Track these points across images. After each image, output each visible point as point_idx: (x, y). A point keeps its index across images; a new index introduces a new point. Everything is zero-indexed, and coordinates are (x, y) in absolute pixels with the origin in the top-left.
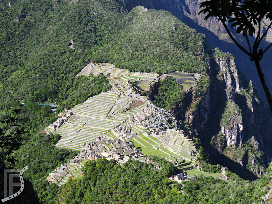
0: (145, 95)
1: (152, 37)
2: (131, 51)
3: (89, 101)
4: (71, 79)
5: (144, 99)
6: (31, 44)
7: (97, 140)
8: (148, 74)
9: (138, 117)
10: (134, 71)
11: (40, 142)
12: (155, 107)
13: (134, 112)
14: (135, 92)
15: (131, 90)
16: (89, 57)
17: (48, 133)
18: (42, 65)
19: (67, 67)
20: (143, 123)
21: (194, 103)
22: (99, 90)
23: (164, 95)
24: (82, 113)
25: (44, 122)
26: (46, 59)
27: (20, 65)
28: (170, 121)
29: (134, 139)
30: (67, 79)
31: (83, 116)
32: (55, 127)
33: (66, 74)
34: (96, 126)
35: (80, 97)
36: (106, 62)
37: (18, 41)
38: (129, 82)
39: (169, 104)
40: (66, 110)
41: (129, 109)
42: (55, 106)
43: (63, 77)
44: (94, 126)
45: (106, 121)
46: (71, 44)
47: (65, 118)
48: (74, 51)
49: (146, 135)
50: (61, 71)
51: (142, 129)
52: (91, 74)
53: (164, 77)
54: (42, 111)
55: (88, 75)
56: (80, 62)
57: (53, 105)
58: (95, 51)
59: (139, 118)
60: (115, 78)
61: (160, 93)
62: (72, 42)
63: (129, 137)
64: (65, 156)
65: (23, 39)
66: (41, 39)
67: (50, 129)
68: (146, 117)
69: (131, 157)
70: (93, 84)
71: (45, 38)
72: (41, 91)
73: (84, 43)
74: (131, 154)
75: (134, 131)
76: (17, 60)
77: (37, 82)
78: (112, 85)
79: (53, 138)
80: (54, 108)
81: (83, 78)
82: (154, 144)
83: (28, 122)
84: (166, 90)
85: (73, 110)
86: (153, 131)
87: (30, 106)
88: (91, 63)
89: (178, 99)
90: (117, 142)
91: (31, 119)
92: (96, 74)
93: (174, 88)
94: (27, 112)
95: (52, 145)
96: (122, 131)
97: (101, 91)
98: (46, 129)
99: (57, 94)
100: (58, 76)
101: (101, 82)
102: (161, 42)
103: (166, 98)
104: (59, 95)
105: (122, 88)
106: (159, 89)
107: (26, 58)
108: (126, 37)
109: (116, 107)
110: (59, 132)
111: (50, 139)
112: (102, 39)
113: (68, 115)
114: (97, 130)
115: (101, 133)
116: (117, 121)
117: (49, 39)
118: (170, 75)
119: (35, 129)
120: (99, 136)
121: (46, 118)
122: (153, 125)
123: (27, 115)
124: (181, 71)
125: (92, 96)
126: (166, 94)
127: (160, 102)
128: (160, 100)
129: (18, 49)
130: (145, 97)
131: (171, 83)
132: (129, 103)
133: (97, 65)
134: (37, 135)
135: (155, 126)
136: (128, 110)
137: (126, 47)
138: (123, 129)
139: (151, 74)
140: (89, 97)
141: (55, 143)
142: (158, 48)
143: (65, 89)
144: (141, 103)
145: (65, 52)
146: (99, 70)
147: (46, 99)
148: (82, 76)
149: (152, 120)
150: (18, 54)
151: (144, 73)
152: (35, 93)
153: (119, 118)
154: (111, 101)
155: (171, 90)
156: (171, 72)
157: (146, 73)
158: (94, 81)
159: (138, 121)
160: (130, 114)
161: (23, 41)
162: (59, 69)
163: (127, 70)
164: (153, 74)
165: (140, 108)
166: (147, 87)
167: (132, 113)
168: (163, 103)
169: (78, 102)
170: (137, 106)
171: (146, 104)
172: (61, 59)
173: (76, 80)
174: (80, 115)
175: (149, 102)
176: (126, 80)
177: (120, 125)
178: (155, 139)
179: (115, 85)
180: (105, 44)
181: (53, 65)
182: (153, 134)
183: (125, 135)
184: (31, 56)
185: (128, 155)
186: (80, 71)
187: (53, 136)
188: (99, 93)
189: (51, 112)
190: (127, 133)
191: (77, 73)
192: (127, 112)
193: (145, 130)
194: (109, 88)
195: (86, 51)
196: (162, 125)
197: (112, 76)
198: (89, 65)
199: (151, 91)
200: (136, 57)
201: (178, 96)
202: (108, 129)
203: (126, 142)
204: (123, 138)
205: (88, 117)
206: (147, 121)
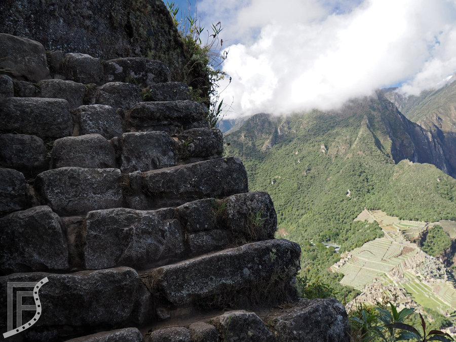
0: (415, 242)
1: (418, 188)
2: (400, 201)
3: (366, 245)
4: (349, 224)
5: (415, 246)
6: (316, 192)
7: (375, 281)
8: (417, 222)
9: (409, 263)
10: (404, 220)
11: (328, 279)
12: (425, 254)
13: (406, 258)
14: (405, 240)
15: (402, 238)
16: (364, 205)
17: (333, 272)
18: (326, 211)
19: (345, 213)
20: (414, 269)
22: (374, 237)
23: (432, 242)
24: (360, 256)
25: (329, 260)
26: (328, 206)
27: (308, 209)
28: (439, 269)
29: (407, 285)
30: (346, 223)
31: (362, 258)
32: (339, 266)
33: (345, 219)
34: (373, 268)
35: (358, 242)
36: (378, 210)
37: (306, 189)
38: (400, 230)
39: (438, 250)
40: (347, 252)
41: (401, 254)
42: (338, 246)
43: (343, 221)
44: (371, 268)
45: (381, 265)
46: (348, 193)
47: (347, 259)
48: (350, 199)
49: (417, 281)
50: (341, 216)
51: (414, 276)
52: (366, 220)
53: (431, 225)
54: (328, 251)
55: (363, 221)
56: (356, 209)
57: (335, 245)
58: (369, 199)
59: (410, 265)
60: (387, 225)
61: (428, 240)
62: (349, 191)
63: (402, 282)
64: (349, 293)
65: (309, 188)
66: (323, 188)
67: (335, 268)
68: (417, 265)
69: (406, 306)
70: (368, 231)
71: (327, 188)
72: (326, 232)
73: (358, 192)
74: (406, 303)
75: (406, 277)
76: (306, 205)
77: (322, 224)
78: (385, 232)
79: (338, 276)
80: (337, 248)
81: (360, 223)
82: (426, 291)
83: (317, 259)
84: (434, 237)
85: (352, 252)
86: (424, 278)
87: (318, 246)
88: (366, 210)
89: (446, 245)
91: (319, 257)
92: (371, 221)
93: (441, 235)
94: (316, 251)
95: (337, 282)
96: (396, 276)
97: (376, 238)
98: (331, 268)
99: (338, 236)
100: (339, 221)
101: (376, 229)
102: (427, 192)
103: (434, 244)
104: (340, 237)
105: (394, 235)
106: (427, 236)
107: (313, 204)
108: (395, 187)
109: (389, 252)
110: (341, 271)
111: (335, 276)
112: (373, 188)
113: (349, 257)
114: (374, 272)
115: (377, 275)
116: (390, 265)
117: (331, 189)
118: (437, 223)
119: (323, 266)
120: (376, 277)
121: (331, 257)
122: (423, 272)
123: (315, 253)
124: (447, 219)
125: (368, 241)
126: (434, 240)
127: (429, 248)
128: (429, 246)
129: (306, 196)
130: (415, 244)
131: (438, 231)
132: (401, 250)
133: (370, 212)
134: (325, 273)
135: (426, 273)
136: (399, 255)
137: (395, 197)
138: (397, 274)
139: (419, 222)
140: (366, 242)
141: (339, 280)
142: (424, 198)
143: (345, 232)
144: (412, 250)
145: (343, 200)
146: (372, 216)
147: (329, 240)
148: (358, 221)
149: (422, 267)
150: (306, 200)
151: (413, 221)
152: (321, 234)
153: (393, 262)
154: (385, 246)
155: (438, 237)
156: (438, 221)
157: (415, 222)
158: (369, 228)
159: (410, 267)
160: (402, 259)
161: (309, 190)
162: (339, 215)
163: (398, 218)
164: (421, 223)
165: (410, 254)
166: (416, 235)
167: (404, 258)
168: (432, 249)
169: (356, 246)
170: (408, 252)
171: (416, 251)
172: (341, 206)
173: (353, 224)
174: (359, 258)
175: (418, 249)
176: (397, 227)
177: (393, 269)
178: (426, 286)
179: (388, 233)
180: (377, 193)
181: (334, 211)
182: (424, 282)
183: (399, 280)
184: (316, 202)
185: (403, 304)
186: (356, 217)
187: (337, 274)
188: (374, 239)
189: (335, 252)
190: (400, 277)
191: (354, 219)
192: (399, 257)
193: (417, 277)
194: (382, 235)
195: (361, 199)
196: (432, 272)
197: (385, 222)
198: (363, 212)
199: (420, 239)
200: (404, 206)
201: (446, 243)
202: (383, 272)
203: (401, 290)
204: (397, 283)
205: (367, 260)
206: (418, 268)
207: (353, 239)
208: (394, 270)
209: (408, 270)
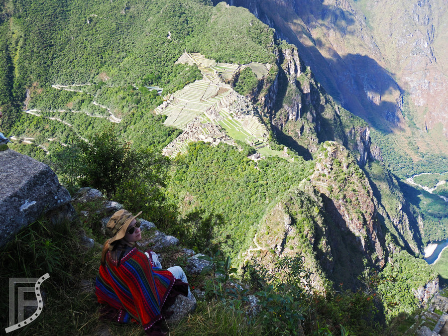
0: (229, 83)
1: (233, 31)
2: (217, 44)
3: (186, 87)
4: (170, 66)
5: (228, 87)
6: (136, 33)
7: (195, 120)
8: (231, 64)
9: (224, 102)
10: (220, 62)
11: (152, 121)
12: (236, 94)
13: (221, 97)
14: (221, 81)
15: (218, 79)
16: (184, 48)
17: (157, 114)
18: (147, 54)
19: (167, 56)
20: (228, 107)
21: (265, 88)
22: (194, 79)
23: (243, 82)
24: (182, 98)
25: (153, 103)
26: (150, 49)
27: (129, 52)
28: (248, 106)
29: (222, 121)
30: (167, 66)
31: (183, 100)
32: (162, 108)
33: (166, 62)
34: (193, 108)
35: (179, 84)
36: (197, 52)
37: (125, 30)
38: (216, 72)
39: (247, 89)
40: (169, 95)
42: (160, 89)
43: (164, 64)
44: (191, 108)
45: (200, 105)
46: (168, 35)
47: (169, 102)
48: (171, 42)
49: (230, 118)
50: (162, 59)
51: (227, 113)
52: (186, 63)
53: (243, 68)
54: (151, 94)
55: (184, 64)
56: (177, 51)
57: (158, 88)
58: (188, 42)
59: (225, 104)
60: (206, 68)
61: (239, 80)
62: (169, 33)
63: (218, 119)
64: (172, 132)
65: (129, 29)
66: (144, 29)
67: (158, 111)
68: (230, 103)
69: (221, 140)
70: (189, 74)
71: (147, 30)
72: (148, 76)
73: (179, 34)
74: (221, 137)
75: (221, 115)
76: (126, 47)
77: (144, 68)
78: (203, 74)
79: (162, 118)
80: (159, 91)
81: (180, 66)
82: (237, 126)
83: (141, 102)
84: (244, 78)
85: (174, 95)
86: (236, 115)
87: (141, 90)
88: (186, 53)
89: (253, 85)
90: (210, 126)
91: (143, 100)
92: (191, 64)
93: (251, 76)
94: (139, 94)
95: (162, 123)
97: (196, 80)
98: (155, 110)
99: (160, 79)
100: (160, 63)
101: (195, 71)
102: (241, 36)
103: (244, 84)
104: (162, 80)
105: (211, 77)
106: (239, 77)
107: (134, 47)
108: (213, 30)
109: (207, 93)
110: (165, 113)
111: (159, 118)
112: (193, 31)
113: (171, 99)
114: (193, 112)
115: (197, 115)
116: (208, 105)
117: (151, 30)
118: (248, 65)
119: (147, 109)
121: (154, 100)
122: (235, 110)
123: (139, 97)
124: (256, 62)
125: (188, 84)
126: (245, 81)
127: (240, 88)
128: (240, 86)
129: (126, 38)
130: (229, 85)
131: (248, 72)
132: (217, 90)
133: (190, 54)
134: (149, 115)
135: (237, 111)
136: (216, 96)
137: (213, 40)
138: (213, 113)
139: (233, 65)
140: (186, 85)
141: (163, 122)
142: (238, 41)
143: (166, 75)
144: (226, 90)
145: (164, 42)
146: (192, 59)
147: (152, 83)
148: (179, 64)
149: (234, 105)
150: (126, 42)
151: (227, 64)
152: (143, 78)
153: (210, 102)
154: (203, 88)
155: (248, 78)
156: (248, 64)
157: (229, 64)
158: (189, 71)
159: (224, 106)
160: (218, 99)
161: (129, 31)
162: (160, 57)
163: (215, 61)
165: (225, 94)
166: (230, 77)
168: (242, 89)
169: (178, 89)
170: (223, 92)
171: (229, 92)
172: (162, 48)
173: (175, 67)
174: (180, 99)
175: (231, 90)
176: (214, 70)
178: (237, 122)
179: (207, 75)
180: (196, 36)
181: (156, 53)
182: (235, 118)
183: (215, 118)
184: (137, 44)
185: (219, 138)
186: (177, 60)
187: (161, 116)
188: (194, 81)
189: (158, 95)
190: (216, 116)
191: (175, 62)
193: (230, 114)
194: (201, 78)
195: (181, 42)
196: (242, 109)
197: (204, 65)
198: (183, 54)
199: (233, 80)
200: (221, 49)
201: (254, 83)
202: (202, 111)
203: (217, 126)
204: (214, 120)
205: (187, 101)
206: (231, 106)
207: (175, 81)
208: (211, 109)
209: (222, 109)
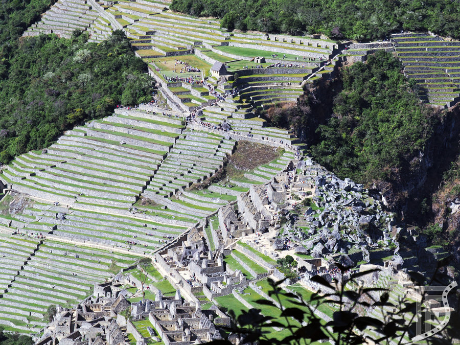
0: (282, 122)
3: (71, 140)
5: (280, 138)
7: (99, 292)
8: (297, 39)
9: (252, 208)
10: (244, 29)
12: (318, 171)
13: (241, 189)
14: (243, 112)
15: (229, 104)
20: (273, 233)
22: (108, 99)
23: (353, 124)
24: (42, 188)
28: (374, 231)
29: (237, 296)
31: (50, 199)
34: (95, 238)
35: (35, 123)
38: (223, 71)
39: (374, 159)
41: (221, 176)
44: (88, 237)
45: (132, 222)
51: (267, 259)
52: (77, 33)
53: (356, 53)
55: (65, 35)
59: (257, 216)
60: (171, 54)
61: (338, 115)
63: (217, 287)
68: (284, 213)
70: (86, 76)
75: (236, 265)
78: (157, 79)
81: (49, 45)
84: (363, 104)
85: (8, 173)
86: (309, 267)
89: (407, 139)
90: (172, 309)
92: (100, 35)
93: (395, 97)
96: (192, 265)
97: (117, 104)
101: (118, 68)
103: (362, 135)
105: (196, 93)
106: (336, 100)
109: (171, 167)
114: (96, 256)
115: (113, 268)
116: (174, 223)
118: (380, 45)
120: (109, 277)
122: (308, 243)
124: (423, 30)
125: (80, 121)
126: (364, 118)
127: (340, 152)
128: (339, 142)
130: (283, 132)
131: (384, 77)
132: (221, 154)
135: (319, 248)
136: (215, 180)
138: (196, 257)
140: (70, 127)
144: (268, 155)
146: (109, 15)
148: (45, 39)
149: (305, 222)
151: (281, 37)
153: (183, 210)
154: (154, 142)
155: (381, 106)
156: (384, 37)
157: (289, 38)
158: (89, 63)
159: (253, 225)
160: (222, 197)
164: (314, 43)
165: (261, 175)
166: (291, 93)
167: (233, 193)
168: (351, 154)
170: (252, 166)
171: (285, 160)
174: (35, 195)
175: (296, 154)
176: (212, 61)
177: (184, 238)
179: (174, 83)
183: (204, 279)
186: (37, 18)
188: (109, 111)
190: (211, 270)
191: (25, 27)
192: (212, 188)
193: (281, 262)
196: (342, 244)
197: (162, 41)
199: (307, 109)
201: (410, 127)
202: (139, 253)
203: (206, 313)
204: (196, 291)
205: (65, 203)
206: (287, 228)
208: (187, 243)
209: (244, 239)
